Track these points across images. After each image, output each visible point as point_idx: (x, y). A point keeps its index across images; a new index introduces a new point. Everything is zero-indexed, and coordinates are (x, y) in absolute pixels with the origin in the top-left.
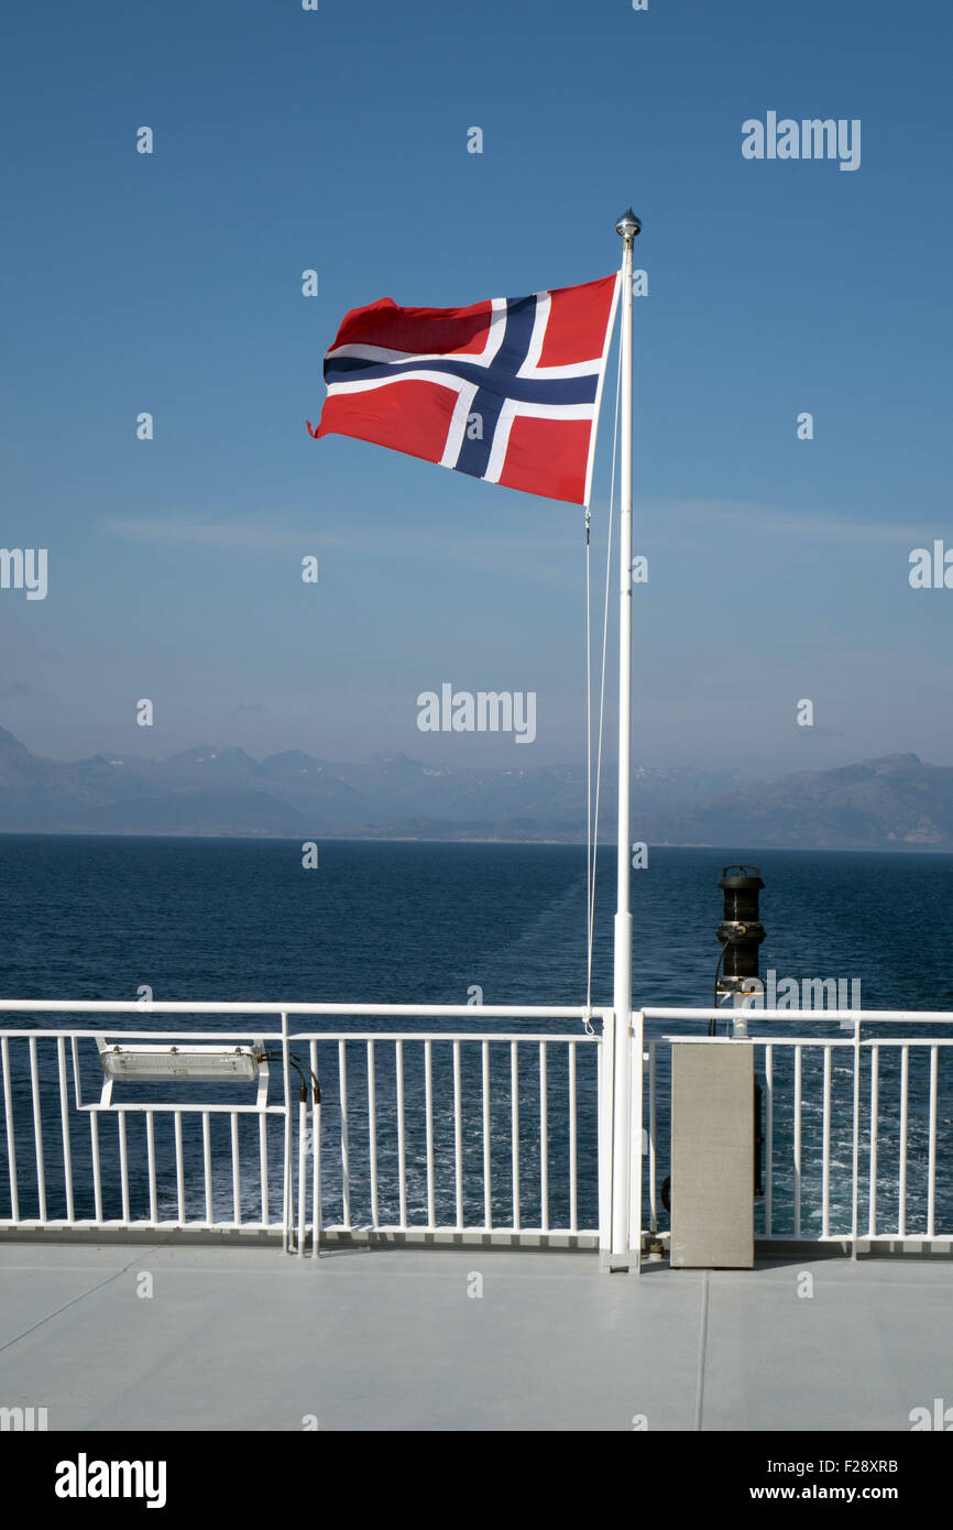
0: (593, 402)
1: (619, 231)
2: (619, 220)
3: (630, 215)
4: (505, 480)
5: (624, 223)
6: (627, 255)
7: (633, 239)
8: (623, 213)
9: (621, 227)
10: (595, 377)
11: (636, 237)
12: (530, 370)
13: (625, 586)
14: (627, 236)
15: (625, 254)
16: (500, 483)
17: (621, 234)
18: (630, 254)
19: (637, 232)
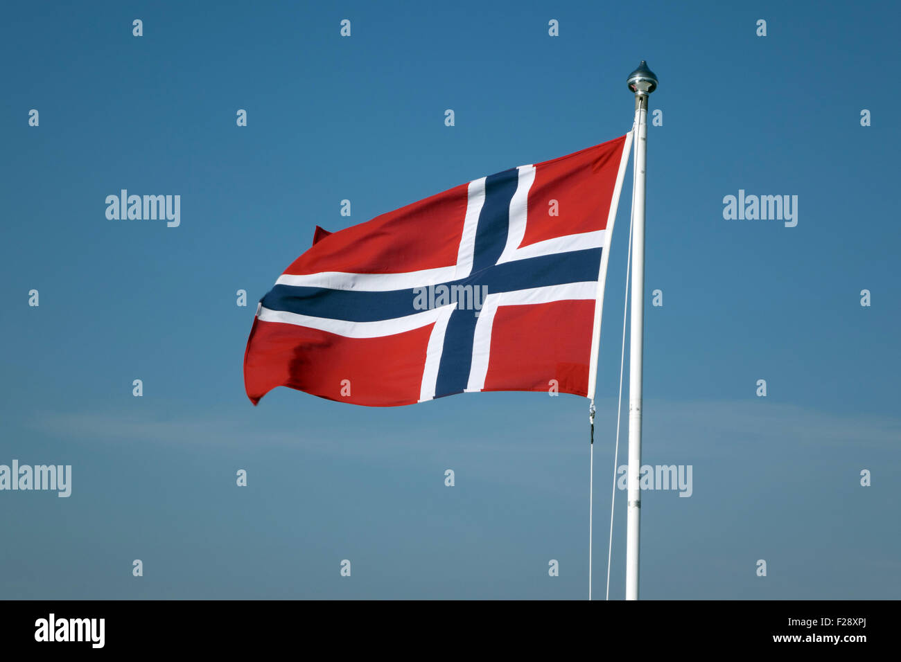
0: (596, 279)
1: (632, 88)
2: (632, 75)
3: (645, 70)
4: (492, 384)
5: (637, 78)
6: (639, 115)
7: (647, 97)
8: (637, 66)
9: (633, 83)
10: (597, 252)
11: (651, 95)
12: (513, 251)
13: (632, 497)
14: (640, 93)
15: (637, 114)
16: (484, 390)
17: (633, 90)
18: (643, 113)
19: (652, 89)
